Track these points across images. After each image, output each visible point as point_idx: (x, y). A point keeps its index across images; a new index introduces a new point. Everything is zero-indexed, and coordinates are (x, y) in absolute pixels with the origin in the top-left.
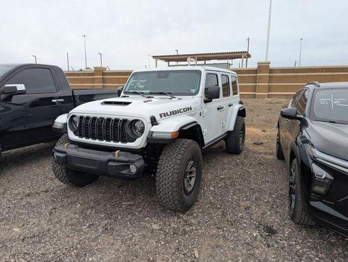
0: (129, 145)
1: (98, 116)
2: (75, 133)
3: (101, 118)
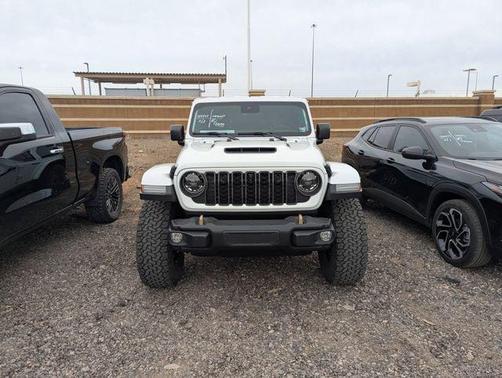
0: (300, 206)
1: (244, 171)
2: (196, 200)
3: (248, 173)
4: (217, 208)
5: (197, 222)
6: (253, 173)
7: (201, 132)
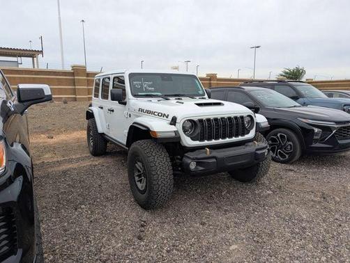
2: (193, 139)
4: (214, 142)
5: (206, 153)
6: (224, 118)
7: (140, 94)
